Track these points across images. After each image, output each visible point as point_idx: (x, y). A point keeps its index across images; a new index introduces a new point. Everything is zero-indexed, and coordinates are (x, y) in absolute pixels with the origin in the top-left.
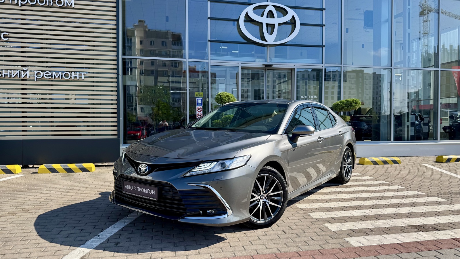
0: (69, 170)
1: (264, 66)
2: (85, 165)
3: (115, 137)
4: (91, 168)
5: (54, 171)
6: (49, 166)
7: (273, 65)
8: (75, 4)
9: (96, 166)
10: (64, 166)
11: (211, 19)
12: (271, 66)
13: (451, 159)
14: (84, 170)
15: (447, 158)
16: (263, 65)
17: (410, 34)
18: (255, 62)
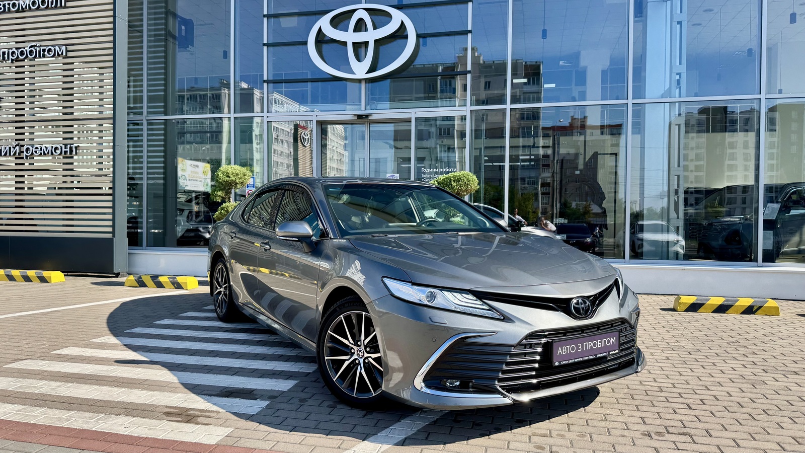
0: (27, 279)
1: (356, 118)
2: (45, 274)
3: (110, 236)
4: (51, 277)
5: (11, 278)
6: (8, 272)
7: (371, 115)
8: (67, 51)
9: (65, 275)
10: (23, 272)
11: (268, 45)
12: (367, 116)
13: (701, 305)
14: (43, 280)
15: (692, 302)
16: (355, 115)
17: (684, 24)
18: (345, 111)
